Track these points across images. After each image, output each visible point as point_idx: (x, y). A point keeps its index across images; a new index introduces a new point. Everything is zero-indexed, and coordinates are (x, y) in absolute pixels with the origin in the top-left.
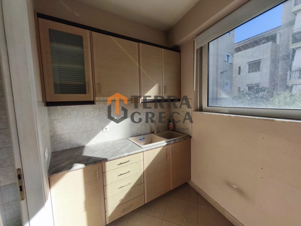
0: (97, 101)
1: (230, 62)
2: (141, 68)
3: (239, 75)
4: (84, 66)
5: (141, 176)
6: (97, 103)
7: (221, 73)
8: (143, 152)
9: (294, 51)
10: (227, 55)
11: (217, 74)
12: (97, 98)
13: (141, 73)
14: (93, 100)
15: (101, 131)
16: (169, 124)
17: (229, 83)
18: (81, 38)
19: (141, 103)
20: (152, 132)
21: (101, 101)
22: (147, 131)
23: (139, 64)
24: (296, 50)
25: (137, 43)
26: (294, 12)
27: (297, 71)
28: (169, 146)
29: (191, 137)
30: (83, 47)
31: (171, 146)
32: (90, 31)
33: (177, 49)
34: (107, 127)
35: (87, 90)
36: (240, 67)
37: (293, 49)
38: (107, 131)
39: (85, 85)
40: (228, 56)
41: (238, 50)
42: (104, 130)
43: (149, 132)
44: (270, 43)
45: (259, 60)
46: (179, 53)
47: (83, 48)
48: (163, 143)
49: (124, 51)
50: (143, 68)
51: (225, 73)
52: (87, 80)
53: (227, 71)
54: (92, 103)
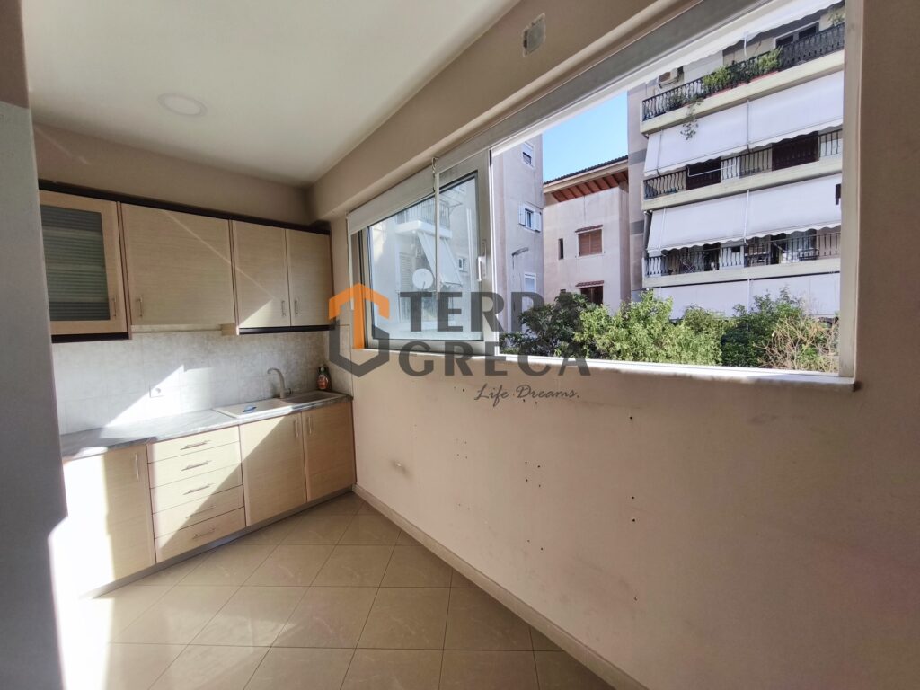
0: (134, 332)
1: (534, 227)
2: (238, 269)
3: (561, 261)
4: (104, 266)
5: (235, 472)
6: (134, 336)
7: (513, 255)
8: (238, 425)
9: (650, 215)
10: (526, 210)
11: (504, 256)
12: (134, 328)
13: (238, 277)
14: (125, 331)
15: (146, 392)
16: (317, 379)
17: (535, 278)
18: (98, 215)
19: (238, 334)
20: (276, 396)
21: (146, 332)
22: (262, 394)
23: (233, 260)
24: (651, 214)
25: (227, 221)
26: (644, 133)
27: (657, 257)
28: (299, 414)
29: (350, 398)
30: (102, 231)
31: (304, 414)
32: (119, 203)
33: (322, 229)
34: (160, 386)
35: (112, 313)
36: (561, 241)
37: (648, 211)
38: (160, 394)
39: (108, 303)
40: (530, 213)
41: (561, 196)
42: (154, 391)
43: (269, 395)
44: (616, 190)
45: (598, 227)
46: (327, 237)
47: (102, 234)
48: (288, 409)
49: (196, 236)
50: (241, 268)
51: (523, 255)
52: (111, 294)
53: (528, 250)
54: (124, 336)
